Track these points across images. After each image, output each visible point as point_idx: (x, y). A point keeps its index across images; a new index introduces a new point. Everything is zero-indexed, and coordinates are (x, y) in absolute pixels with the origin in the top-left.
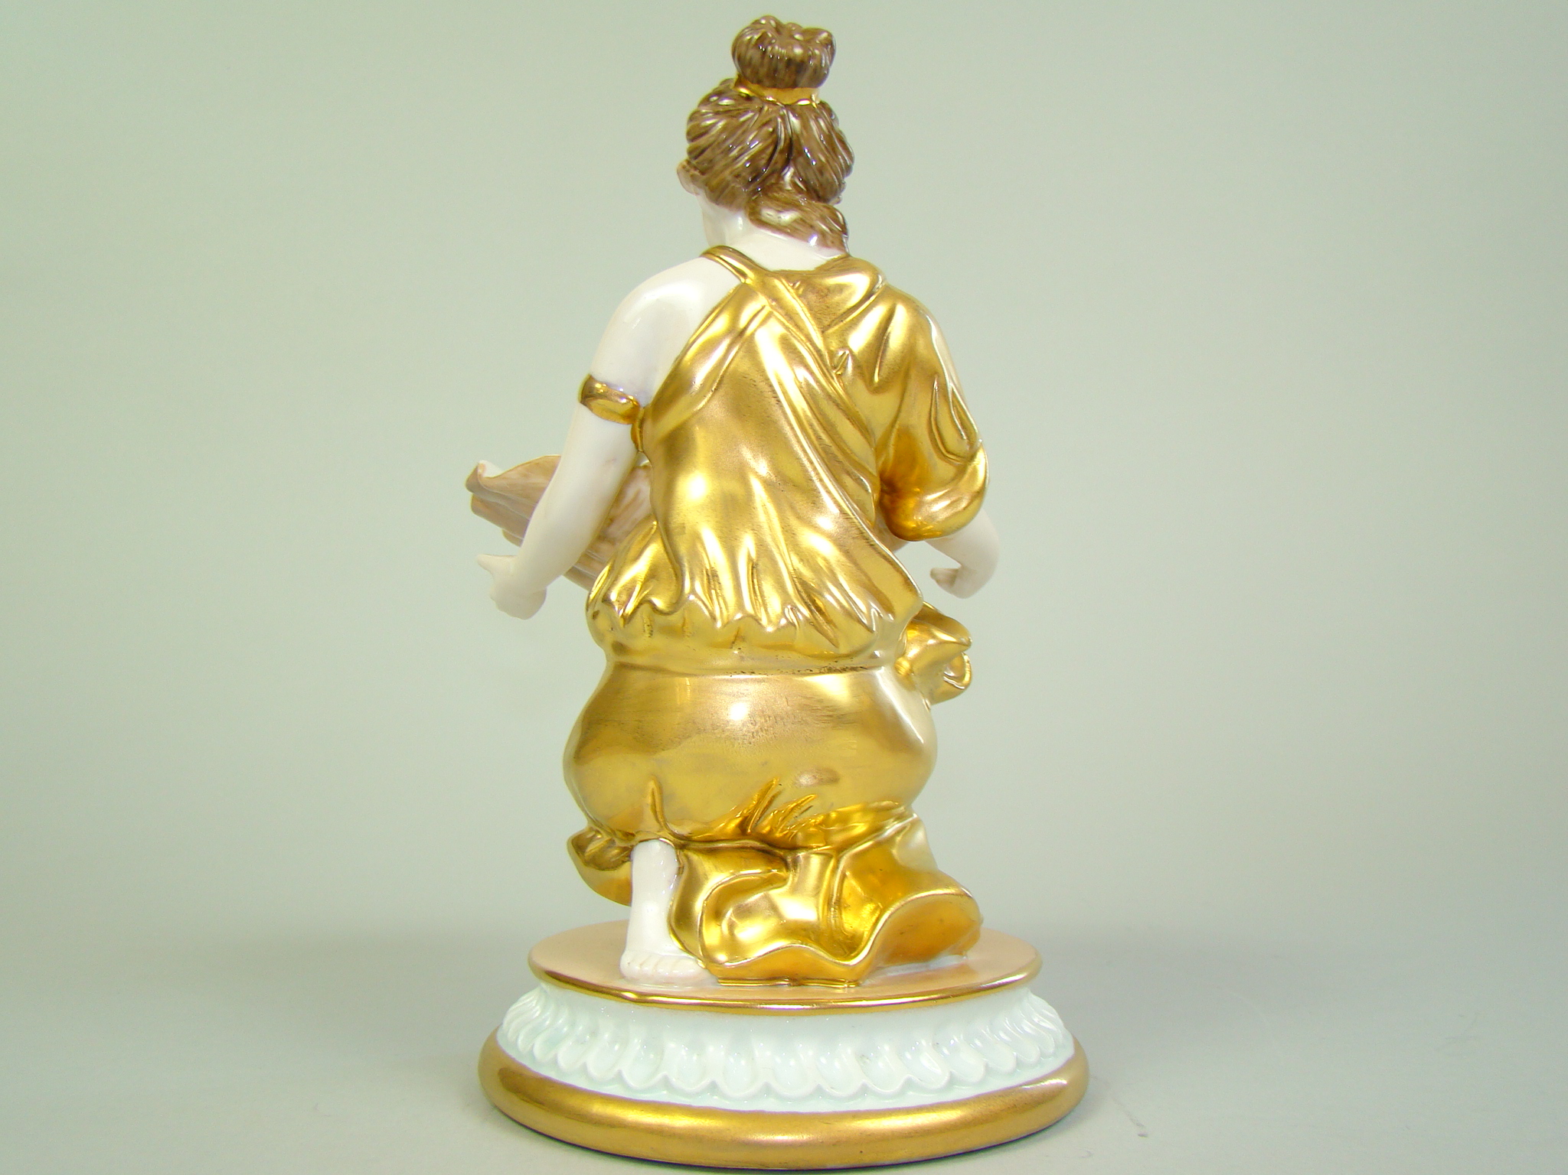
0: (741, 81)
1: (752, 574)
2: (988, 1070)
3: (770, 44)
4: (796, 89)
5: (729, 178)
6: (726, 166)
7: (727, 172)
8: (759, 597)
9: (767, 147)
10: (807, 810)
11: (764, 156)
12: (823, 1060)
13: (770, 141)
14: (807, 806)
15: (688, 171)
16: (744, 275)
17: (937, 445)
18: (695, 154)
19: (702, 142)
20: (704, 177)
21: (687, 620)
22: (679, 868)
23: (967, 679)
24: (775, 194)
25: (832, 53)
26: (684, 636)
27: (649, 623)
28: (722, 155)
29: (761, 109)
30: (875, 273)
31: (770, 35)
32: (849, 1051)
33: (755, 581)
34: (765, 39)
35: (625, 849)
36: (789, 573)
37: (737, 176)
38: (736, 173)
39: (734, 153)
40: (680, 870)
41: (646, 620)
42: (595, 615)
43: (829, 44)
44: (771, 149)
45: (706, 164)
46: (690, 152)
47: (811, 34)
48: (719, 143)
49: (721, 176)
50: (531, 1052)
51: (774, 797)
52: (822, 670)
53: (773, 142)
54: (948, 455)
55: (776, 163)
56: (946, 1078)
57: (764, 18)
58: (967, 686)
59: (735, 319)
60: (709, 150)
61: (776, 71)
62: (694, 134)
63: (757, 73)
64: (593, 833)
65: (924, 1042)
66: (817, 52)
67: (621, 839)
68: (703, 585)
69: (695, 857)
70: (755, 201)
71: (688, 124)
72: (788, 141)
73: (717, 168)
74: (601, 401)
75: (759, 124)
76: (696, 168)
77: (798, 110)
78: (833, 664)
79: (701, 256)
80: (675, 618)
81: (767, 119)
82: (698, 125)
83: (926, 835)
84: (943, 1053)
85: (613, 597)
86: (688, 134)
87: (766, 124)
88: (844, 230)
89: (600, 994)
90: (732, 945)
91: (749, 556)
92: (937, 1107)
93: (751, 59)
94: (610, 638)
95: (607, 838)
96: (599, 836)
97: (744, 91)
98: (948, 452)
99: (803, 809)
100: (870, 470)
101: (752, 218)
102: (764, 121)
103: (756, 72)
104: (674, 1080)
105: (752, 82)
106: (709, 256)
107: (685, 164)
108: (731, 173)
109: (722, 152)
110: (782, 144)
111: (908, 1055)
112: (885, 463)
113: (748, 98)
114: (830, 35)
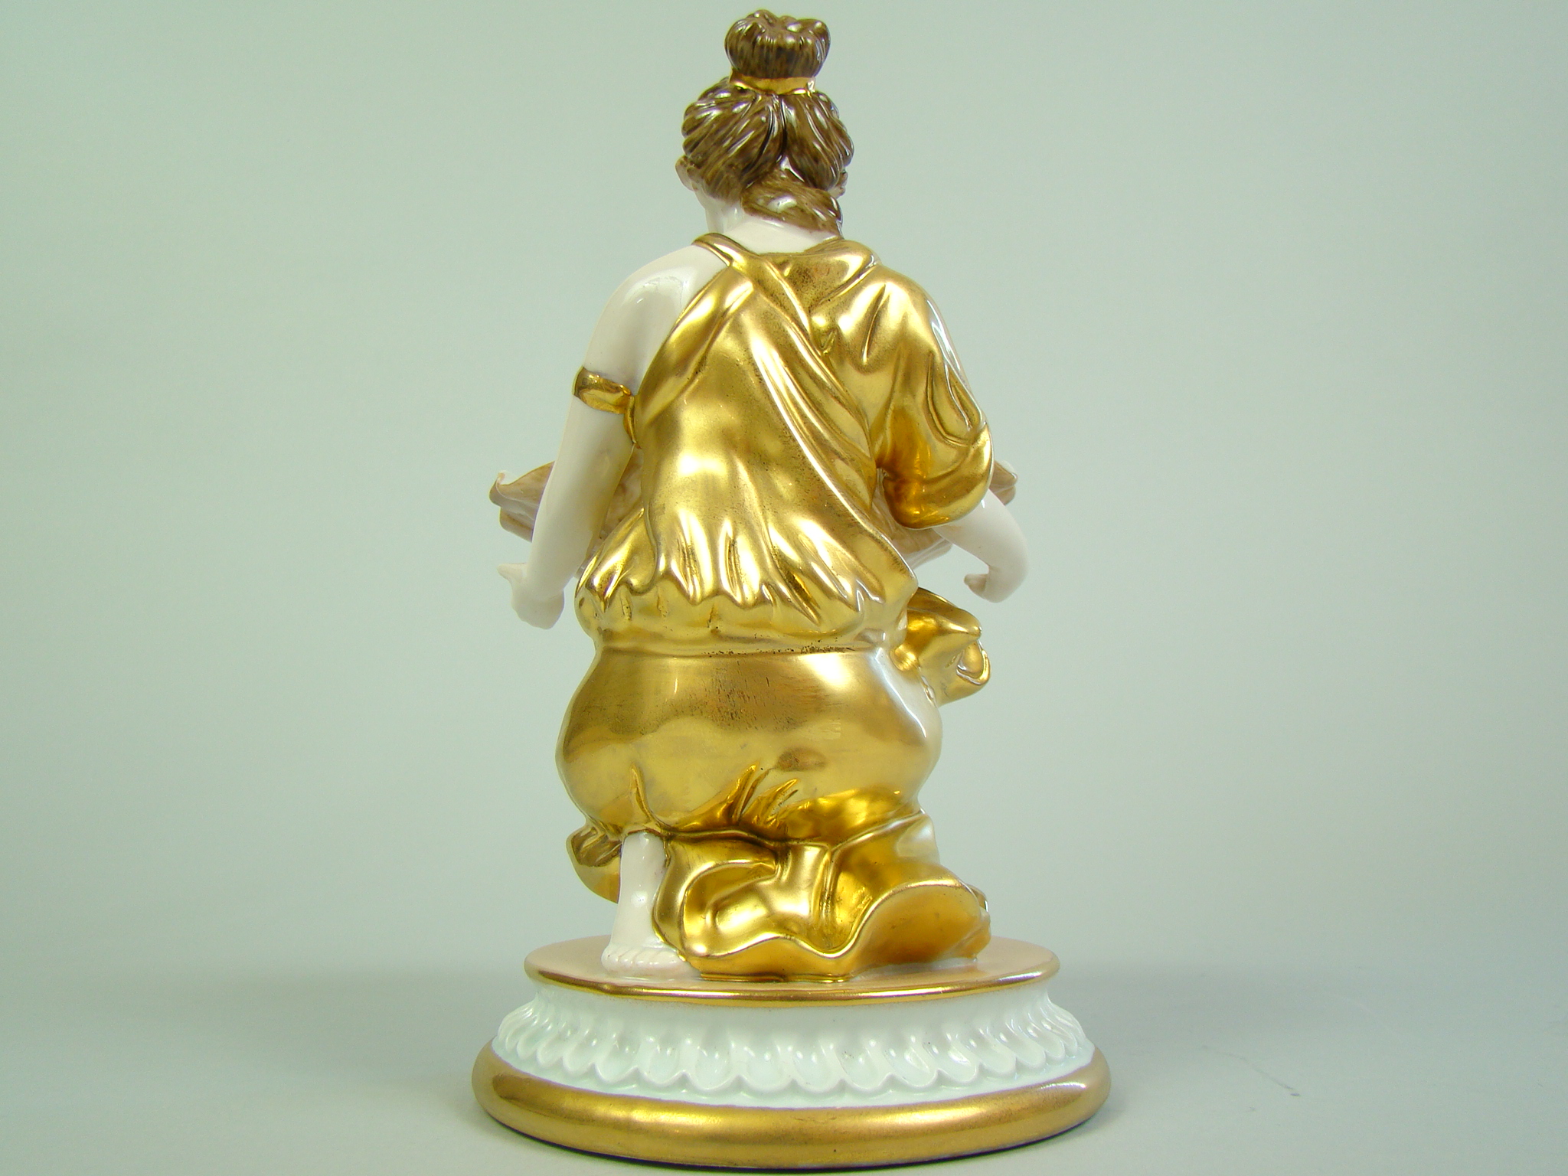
0: (736, 76)
1: (730, 551)
2: (983, 1072)
3: (761, 33)
4: (789, 79)
5: (722, 169)
6: (719, 157)
7: (720, 163)
8: (735, 575)
9: (759, 136)
10: (791, 795)
11: (756, 144)
12: (800, 1055)
13: (762, 129)
14: (791, 792)
15: (685, 166)
16: (730, 259)
17: (936, 427)
18: (690, 146)
19: (696, 134)
20: (700, 171)
21: (662, 599)
22: (666, 861)
23: (984, 676)
24: (768, 182)
25: (828, 45)
26: (660, 616)
27: (627, 605)
28: (714, 147)
29: (754, 101)
30: (869, 253)
31: (760, 26)
32: (831, 1046)
33: (732, 558)
34: (755, 30)
35: (615, 843)
36: (768, 550)
37: (731, 166)
38: (728, 162)
39: (727, 143)
40: (667, 863)
41: (625, 602)
42: (581, 604)
43: (823, 34)
44: (763, 138)
45: (700, 158)
46: (686, 146)
47: (806, 25)
48: (711, 134)
49: (715, 168)
50: (514, 1051)
51: (758, 781)
52: (805, 650)
53: (764, 130)
54: (948, 437)
55: (768, 151)
56: (935, 1075)
57: (758, 12)
58: (984, 683)
59: (721, 300)
60: (703, 141)
61: (767, 61)
62: (690, 127)
63: (749, 65)
64: (589, 830)
65: (913, 1039)
66: (809, 41)
67: (613, 834)
68: (678, 563)
69: (680, 848)
70: (748, 190)
71: (685, 117)
72: (781, 130)
73: (711, 159)
74: (593, 392)
75: (750, 114)
76: (692, 163)
77: (792, 99)
78: (815, 644)
79: (692, 244)
80: (649, 597)
81: (759, 108)
82: (694, 118)
83: (934, 833)
84: (933, 1052)
85: (596, 582)
86: (684, 128)
87: (758, 113)
88: (838, 216)
89: (580, 988)
90: (714, 937)
91: (727, 534)
92: (920, 1106)
93: (742, 50)
94: (594, 623)
95: (600, 834)
96: (595, 833)
97: (740, 85)
98: (948, 434)
99: (787, 795)
100: (863, 451)
101: (745, 206)
102: (757, 110)
103: (747, 64)
104: (646, 1074)
105: (746, 74)
106: (700, 243)
107: (683, 160)
108: (724, 163)
109: (715, 144)
110: (775, 132)
111: (893, 1053)
112: (883, 447)
113: (742, 91)
114: (824, 25)
